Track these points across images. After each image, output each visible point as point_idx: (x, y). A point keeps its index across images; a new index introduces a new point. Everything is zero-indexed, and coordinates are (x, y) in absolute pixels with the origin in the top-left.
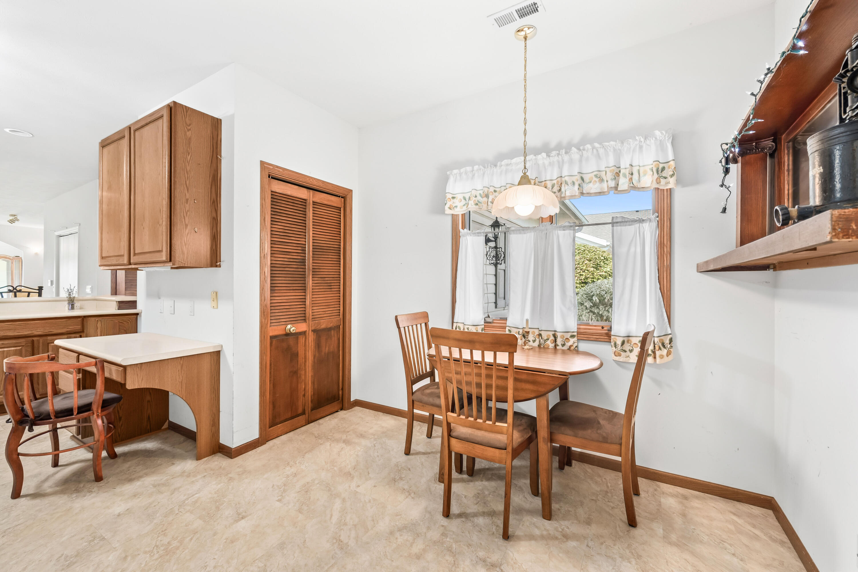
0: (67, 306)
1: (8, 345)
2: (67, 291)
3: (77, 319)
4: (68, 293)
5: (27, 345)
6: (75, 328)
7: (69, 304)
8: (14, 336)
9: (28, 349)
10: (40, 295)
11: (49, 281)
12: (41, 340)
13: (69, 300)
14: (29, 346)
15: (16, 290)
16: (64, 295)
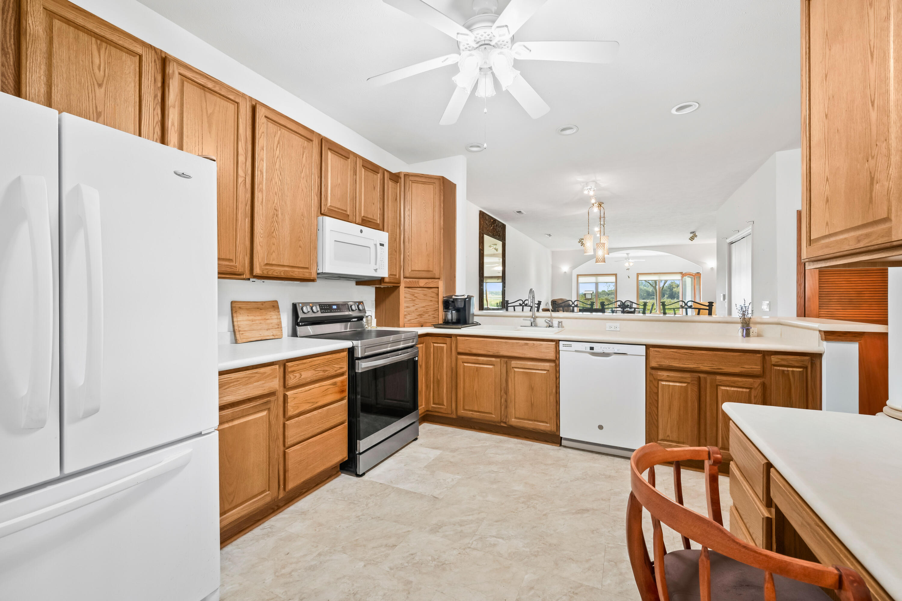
0: (741, 330)
1: (673, 378)
2: (740, 309)
3: (755, 354)
4: (742, 312)
5: (692, 382)
6: (752, 368)
7: (743, 328)
8: (679, 367)
9: (694, 389)
10: (710, 314)
11: (722, 295)
12: (709, 378)
13: (742, 323)
14: (694, 384)
15: (687, 306)
16: (736, 315)
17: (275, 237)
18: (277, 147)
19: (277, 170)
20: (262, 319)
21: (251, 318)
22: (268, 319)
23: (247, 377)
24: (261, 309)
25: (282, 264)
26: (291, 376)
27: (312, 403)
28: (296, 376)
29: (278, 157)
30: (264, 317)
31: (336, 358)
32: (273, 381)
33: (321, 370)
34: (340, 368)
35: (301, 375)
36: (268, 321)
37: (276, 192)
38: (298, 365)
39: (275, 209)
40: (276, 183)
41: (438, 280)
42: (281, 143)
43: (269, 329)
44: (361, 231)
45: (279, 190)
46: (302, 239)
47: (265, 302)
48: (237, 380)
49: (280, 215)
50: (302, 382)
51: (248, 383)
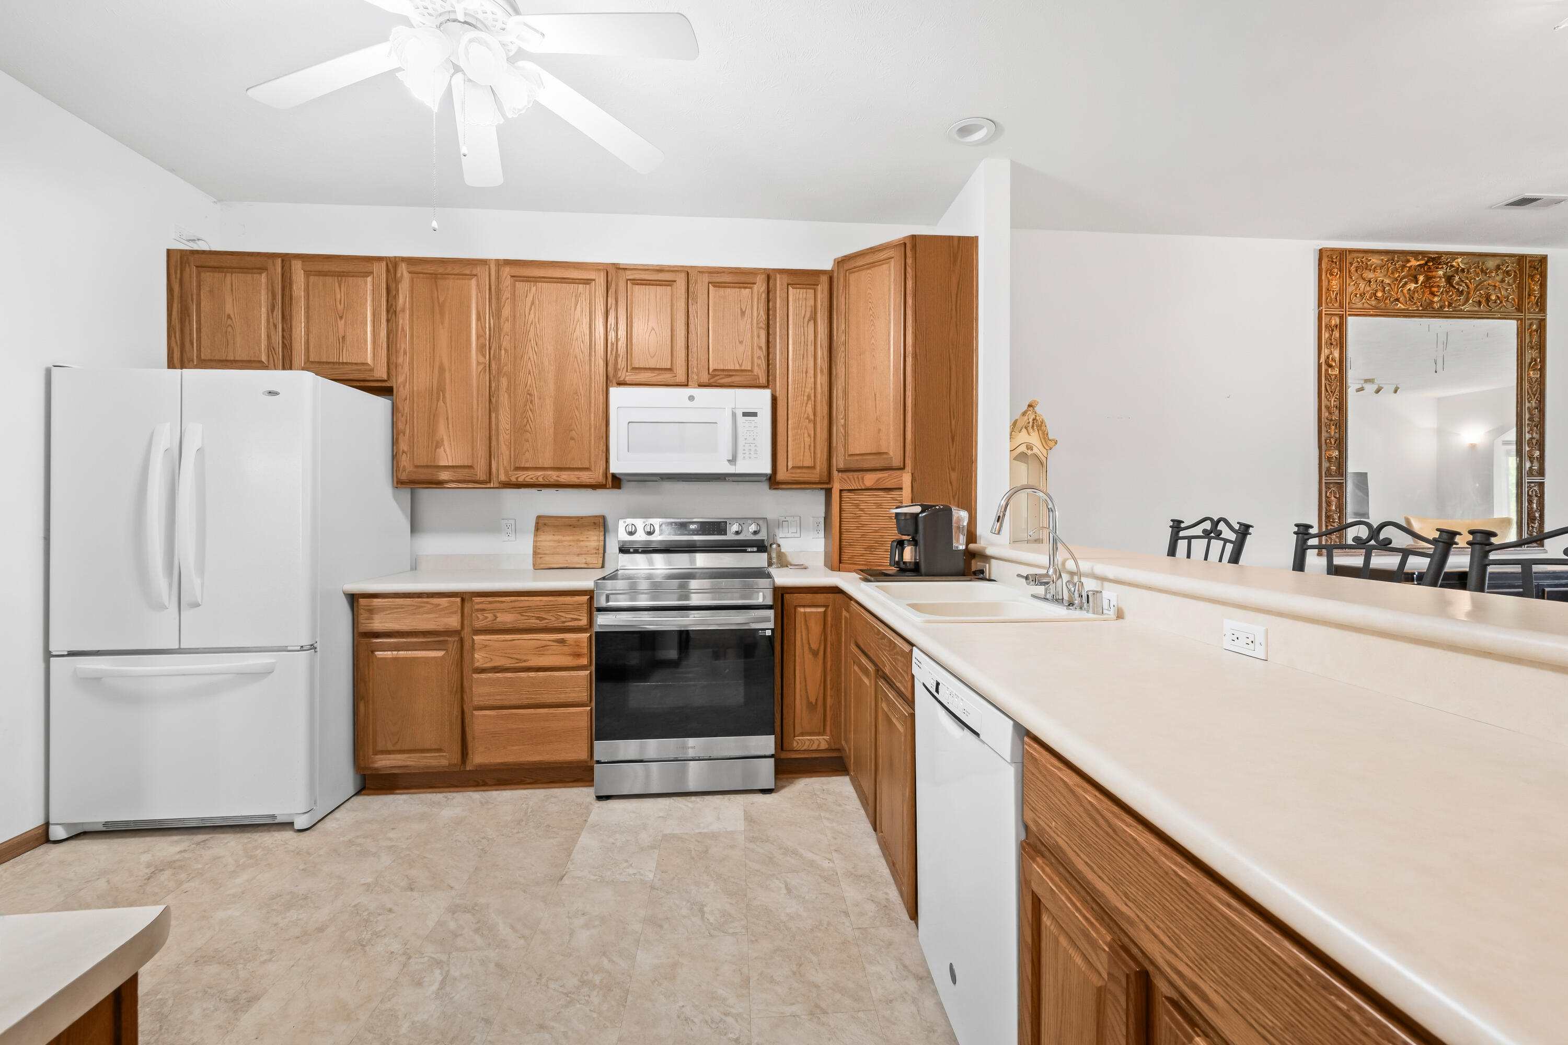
17: (527, 432)
18: (530, 310)
19: (531, 341)
20: (573, 541)
21: (557, 538)
22: (582, 541)
23: (414, 606)
24: (574, 527)
25: (540, 466)
26: (479, 615)
27: (517, 659)
28: (487, 618)
29: (532, 323)
30: (576, 538)
31: (564, 603)
32: (451, 617)
33: (533, 617)
34: (573, 619)
35: (496, 617)
36: (582, 544)
37: (530, 371)
38: (490, 603)
39: (528, 394)
40: (529, 358)
41: (898, 472)
42: (537, 302)
43: (581, 554)
44: (691, 398)
45: (534, 368)
46: (575, 427)
47: (582, 518)
48: (401, 607)
49: (536, 400)
50: (496, 627)
51: (415, 613)
